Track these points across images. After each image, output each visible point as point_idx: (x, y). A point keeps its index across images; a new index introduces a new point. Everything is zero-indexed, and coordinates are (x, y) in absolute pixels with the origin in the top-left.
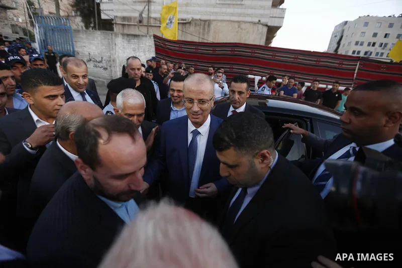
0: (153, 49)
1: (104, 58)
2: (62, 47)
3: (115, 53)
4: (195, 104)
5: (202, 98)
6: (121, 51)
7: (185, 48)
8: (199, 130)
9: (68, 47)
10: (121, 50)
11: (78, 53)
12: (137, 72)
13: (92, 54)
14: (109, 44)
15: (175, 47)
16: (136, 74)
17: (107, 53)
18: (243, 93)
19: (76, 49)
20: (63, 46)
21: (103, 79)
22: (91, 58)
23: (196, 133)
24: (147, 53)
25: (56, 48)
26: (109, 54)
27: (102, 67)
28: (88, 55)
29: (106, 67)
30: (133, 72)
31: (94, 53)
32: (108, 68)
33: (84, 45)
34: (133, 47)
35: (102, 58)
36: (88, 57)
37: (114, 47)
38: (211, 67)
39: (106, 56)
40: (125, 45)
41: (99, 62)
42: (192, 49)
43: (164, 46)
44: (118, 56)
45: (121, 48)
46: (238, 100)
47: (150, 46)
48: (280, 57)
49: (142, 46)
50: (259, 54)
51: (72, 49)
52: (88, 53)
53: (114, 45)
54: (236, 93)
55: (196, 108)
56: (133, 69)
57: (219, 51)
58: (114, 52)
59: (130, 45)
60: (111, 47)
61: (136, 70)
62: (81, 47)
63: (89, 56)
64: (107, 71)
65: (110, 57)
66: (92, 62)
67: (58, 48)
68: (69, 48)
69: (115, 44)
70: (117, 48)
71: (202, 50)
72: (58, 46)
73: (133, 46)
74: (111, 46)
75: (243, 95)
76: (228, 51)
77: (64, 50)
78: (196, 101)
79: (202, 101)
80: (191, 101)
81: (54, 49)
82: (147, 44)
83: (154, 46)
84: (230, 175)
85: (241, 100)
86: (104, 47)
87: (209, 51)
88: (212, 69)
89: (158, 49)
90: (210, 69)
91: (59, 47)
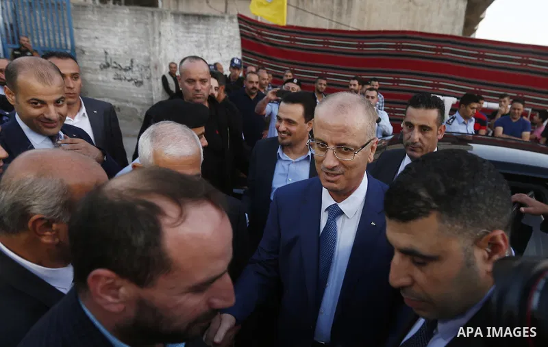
0: (237, 43)
1: (137, 61)
2: (49, 40)
3: (160, 52)
4: (330, 152)
5: (343, 142)
6: (170, 47)
7: (303, 42)
8: (342, 206)
9: (63, 39)
10: (172, 45)
11: (83, 52)
12: (199, 86)
13: (111, 52)
14: (148, 34)
15: (283, 40)
16: (198, 91)
17: (143, 52)
18: (430, 129)
19: (78, 44)
20: (51, 37)
21: (134, 103)
22: (109, 61)
23: (336, 213)
24: (225, 51)
25: (36, 41)
26: (147, 54)
27: (132, 80)
28: (104, 55)
29: (140, 79)
30: (191, 87)
31: (116, 50)
32: (145, 81)
33: (96, 34)
34: (196, 39)
35: (132, 61)
36: (104, 59)
37: (157, 40)
38: (354, 79)
39: (140, 56)
40: (181, 34)
41: (126, 70)
42: (317, 43)
43: (258, 37)
44: (166, 57)
45: (172, 41)
46: (420, 144)
47: (230, 37)
48: (492, 58)
49: (214, 36)
50: (450, 52)
51: (69, 43)
52: (103, 51)
53: (157, 36)
54: (416, 129)
55: (330, 160)
56: (192, 81)
57: (371, 47)
58: (157, 48)
59: (190, 35)
60: (151, 39)
61: (198, 83)
62: (89, 39)
63: (106, 57)
64: (142, 87)
65: (148, 59)
66: (110, 68)
67: (41, 41)
68: (63, 42)
69: (160, 33)
70: (163, 40)
71: (336, 45)
72: (41, 37)
73: (195, 37)
74: (152, 37)
75: (430, 134)
76: (387, 47)
77: (53, 46)
78: (331, 147)
79: (343, 148)
80: (324, 145)
81: (34, 43)
82: (225, 33)
83: (238, 37)
84: (414, 282)
85: (426, 142)
86: (137, 40)
87: (351, 46)
88: (356, 82)
89: (248, 44)
90: (353, 82)
91: (44, 39)
